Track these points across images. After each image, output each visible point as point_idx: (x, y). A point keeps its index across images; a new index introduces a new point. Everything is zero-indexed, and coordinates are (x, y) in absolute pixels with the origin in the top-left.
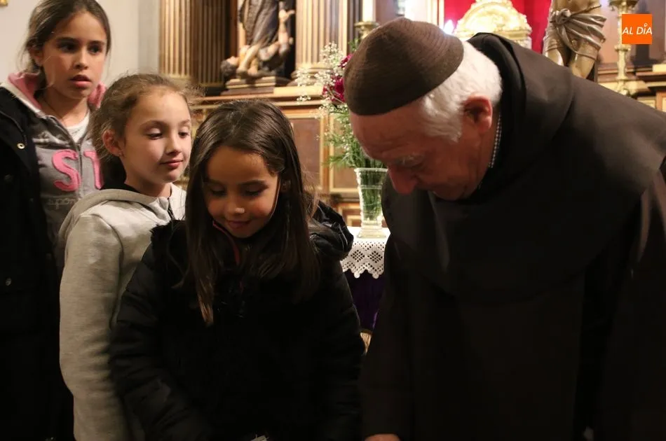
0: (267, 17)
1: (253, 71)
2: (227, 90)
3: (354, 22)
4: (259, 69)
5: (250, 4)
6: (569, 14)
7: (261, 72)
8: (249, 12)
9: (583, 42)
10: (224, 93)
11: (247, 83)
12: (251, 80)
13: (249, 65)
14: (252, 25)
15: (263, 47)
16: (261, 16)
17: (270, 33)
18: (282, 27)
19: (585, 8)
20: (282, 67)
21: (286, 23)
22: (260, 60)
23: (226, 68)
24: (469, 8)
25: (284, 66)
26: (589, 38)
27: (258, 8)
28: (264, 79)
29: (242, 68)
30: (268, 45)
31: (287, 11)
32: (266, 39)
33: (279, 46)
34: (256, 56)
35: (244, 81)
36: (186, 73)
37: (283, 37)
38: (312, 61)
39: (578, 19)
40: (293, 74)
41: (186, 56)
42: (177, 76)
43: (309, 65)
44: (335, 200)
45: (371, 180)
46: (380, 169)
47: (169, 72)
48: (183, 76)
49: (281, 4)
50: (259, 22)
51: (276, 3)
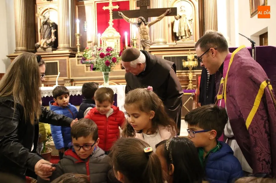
0: (48, 31)
1: (45, 46)
3: (74, 34)
4: (47, 46)
5: (43, 28)
6: (144, 40)
7: (47, 47)
8: (43, 30)
10: (37, 52)
11: (43, 49)
12: (44, 49)
13: (44, 45)
14: (44, 34)
15: (48, 40)
16: (46, 32)
17: (49, 36)
18: (52, 34)
19: (147, 39)
20: (53, 45)
21: (53, 33)
22: (47, 43)
23: (37, 45)
25: (55, 45)
26: (148, 45)
28: (48, 48)
29: (42, 45)
30: (49, 39)
31: (54, 30)
32: (48, 38)
33: (52, 40)
34: (46, 42)
35: (42, 49)
36: (24, 47)
37: (53, 37)
38: (63, 44)
39: (146, 41)
40: (58, 47)
41: (24, 42)
42: (22, 48)
43: (62, 45)
44: (72, 81)
45: (106, 74)
46: (108, 72)
47: (19, 46)
48: (24, 48)
49: (52, 28)
50: (46, 33)
51: (51, 27)
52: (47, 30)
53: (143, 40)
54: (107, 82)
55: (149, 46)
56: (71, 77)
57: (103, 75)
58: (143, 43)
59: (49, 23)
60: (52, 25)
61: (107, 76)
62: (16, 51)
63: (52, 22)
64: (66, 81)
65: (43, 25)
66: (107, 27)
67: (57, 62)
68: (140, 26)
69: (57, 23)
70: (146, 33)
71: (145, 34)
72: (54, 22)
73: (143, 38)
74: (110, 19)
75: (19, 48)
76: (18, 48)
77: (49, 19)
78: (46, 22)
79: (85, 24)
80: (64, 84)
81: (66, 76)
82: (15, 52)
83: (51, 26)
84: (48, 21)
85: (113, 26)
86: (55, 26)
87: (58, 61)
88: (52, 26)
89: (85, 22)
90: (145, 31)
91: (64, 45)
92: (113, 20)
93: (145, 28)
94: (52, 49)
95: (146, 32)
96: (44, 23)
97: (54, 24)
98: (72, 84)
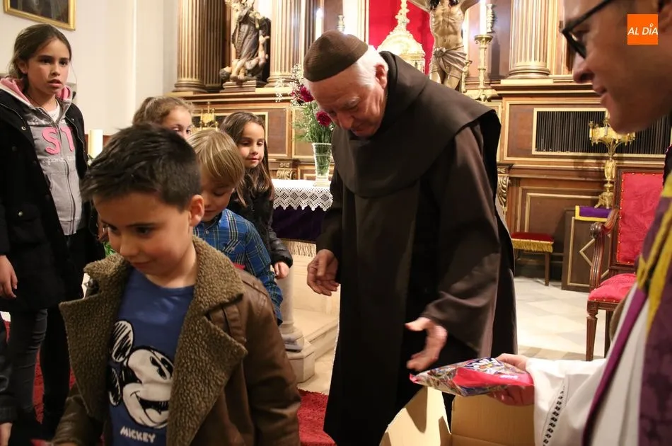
0: (251, 41)
1: (241, 76)
2: (223, 89)
4: (245, 75)
5: (239, 31)
6: (444, 50)
7: (246, 77)
8: (239, 37)
9: (453, 68)
12: (240, 83)
13: (238, 72)
14: (240, 46)
15: (248, 61)
16: (247, 40)
17: (253, 51)
18: (261, 47)
19: (454, 47)
21: (263, 45)
22: (246, 69)
23: (223, 74)
24: (385, 38)
25: (262, 74)
26: (456, 65)
27: (245, 34)
29: (234, 74)
30: (251, 59)
31: (264, 36)
32: (250, 55)
33: (259, 60)
34: (243, 66)
35: (235, 83)
36: (195, 78)
37: (261, 54)
38: (281, 70)
39: (451, 54)
40: (268, 79)
41: (196, 66)
42: (190, 79)
43: (279, 73)
44: (296, 163)
46: (327, 144)
47: (184, 76)
48: (194, 79)
49: (260, 32)
50: (245, 43)
51: (256, 31)
52: (249, 36)
53: (441, 51)
54: (322, 174)
55: (457, 69)
56: (295, 154)
57: (315, 150)
58: (441, 62)
59: (254, 19)
60: (260, 24)
61: (324, 155)
62: (177, 86)
63: (260, 18)
64: (282, 164)
65: (240, 23)
66: (392, 29)
68: (435, 7)
70: (450, 28)
71: (450, 33)
72: (266, 17)
73: (443, 45)
74: (400, 8)
75: (183, 79)
76: (180, 79)
77: (252, 9)
78: (247, 16)
79: (340, 22)
80: (276, 171)
81: (284, 152)
82: (175, 89)
83: (257, 26)
84: (250, 15)
85: (409, 27)
87: (266, 114)
88: (260, 28)
89: (340, 16)
90: (449, 24)
91: (283, 73)
92: (407, 11)
93: (450, 14)
95: (452, 26)
96: (241, 20)
97: (265, 23)
98: (297, 171)
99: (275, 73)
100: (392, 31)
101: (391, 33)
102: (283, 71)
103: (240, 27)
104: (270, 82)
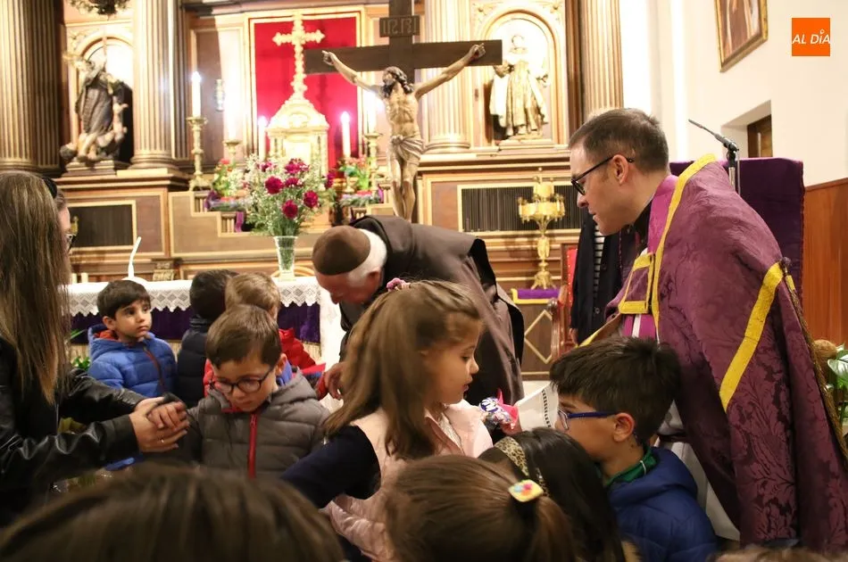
0: (103, 110)
1: (92, 155)
2: (67, 172)
3: (185, 117)
4: (97, 153)
6: (402, 138)
7: (99, 156)
8: (85, 105)
9: (411, 155)
10: (65, 174)
11: (87, 165)
12: (90, 164)
13: (88, 150)
14: (89, 116)
15: (100, 135)
16: (97, 109)
17: (106, 122)
18: (116, 118)
19: (411, 135)
20: (117, 152)
21: (119, 115)
22: (98, 146)
23: (65, 152)
24: (279, 108)
26: (414, 152)
27: (94, 101)
29: (82, 153)
30: (104, 134)
31: (120, 104)
32: (103, 128)
33: (115, 135)
34: (94, 142)
35: (83, 164)
36: (26, 157)
37: (118, 129)
38: (150, 148)
40: (133, 160)
41: (26, 141)
42: (18, 159)
43: (148, 152)
44: (177, 263)
45: (286, 244)
46: (292, 237)
47: (10, 156)
48: (24, 160)
49: (115, 98)
50: (95, 114)
51: (110, 97)
52: (100, 104)
53: (398, 138)
54: (287, 268)
55: (417, 157)
56: (175, 252)
57: (277, 245)
58: (399, 149)
59: (106, 83)
60: (114, 89)
61: (289, 248)
63: (113, 81)
64: (159, 264)
65: (87, 88)
66: (287, 98)
67: (130, 206)
69: (130, 83)
70: (407, 117)
71: (406, 121)
72: (121, 80)
73: (400, 133)
74: (295, 73)
75: (8, 159)
76: (4, 160)
77: (104, 70)
78: (97, 78)
79: (219, 88)
80: (152, 274)
81: (160, 250)
83: (111, 92)
84: (102, 78)
85: (307, 95)
86: (125, 94)
87: (133, 203)
88: (115, 94)
89: (219, 81)
90: (405, 112)
91: (153, 151)
92: (304, 76)
93: (405, 103)
94: (115, 165)
95: (409, 115)
96: (88, 84)
97: (120, 87)
98: (179, 273)
99: (142, 151)
100: (287, 99)
101: (286, 102)
102: (153, 149)
103: (87, 92)
104: (137, 163)
